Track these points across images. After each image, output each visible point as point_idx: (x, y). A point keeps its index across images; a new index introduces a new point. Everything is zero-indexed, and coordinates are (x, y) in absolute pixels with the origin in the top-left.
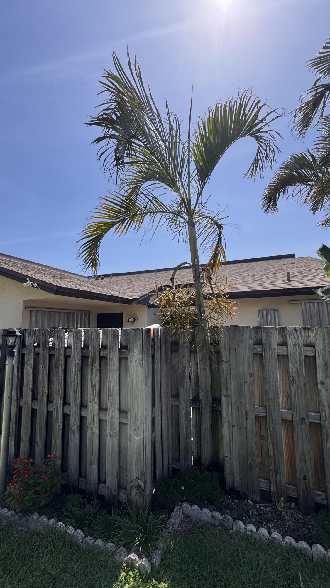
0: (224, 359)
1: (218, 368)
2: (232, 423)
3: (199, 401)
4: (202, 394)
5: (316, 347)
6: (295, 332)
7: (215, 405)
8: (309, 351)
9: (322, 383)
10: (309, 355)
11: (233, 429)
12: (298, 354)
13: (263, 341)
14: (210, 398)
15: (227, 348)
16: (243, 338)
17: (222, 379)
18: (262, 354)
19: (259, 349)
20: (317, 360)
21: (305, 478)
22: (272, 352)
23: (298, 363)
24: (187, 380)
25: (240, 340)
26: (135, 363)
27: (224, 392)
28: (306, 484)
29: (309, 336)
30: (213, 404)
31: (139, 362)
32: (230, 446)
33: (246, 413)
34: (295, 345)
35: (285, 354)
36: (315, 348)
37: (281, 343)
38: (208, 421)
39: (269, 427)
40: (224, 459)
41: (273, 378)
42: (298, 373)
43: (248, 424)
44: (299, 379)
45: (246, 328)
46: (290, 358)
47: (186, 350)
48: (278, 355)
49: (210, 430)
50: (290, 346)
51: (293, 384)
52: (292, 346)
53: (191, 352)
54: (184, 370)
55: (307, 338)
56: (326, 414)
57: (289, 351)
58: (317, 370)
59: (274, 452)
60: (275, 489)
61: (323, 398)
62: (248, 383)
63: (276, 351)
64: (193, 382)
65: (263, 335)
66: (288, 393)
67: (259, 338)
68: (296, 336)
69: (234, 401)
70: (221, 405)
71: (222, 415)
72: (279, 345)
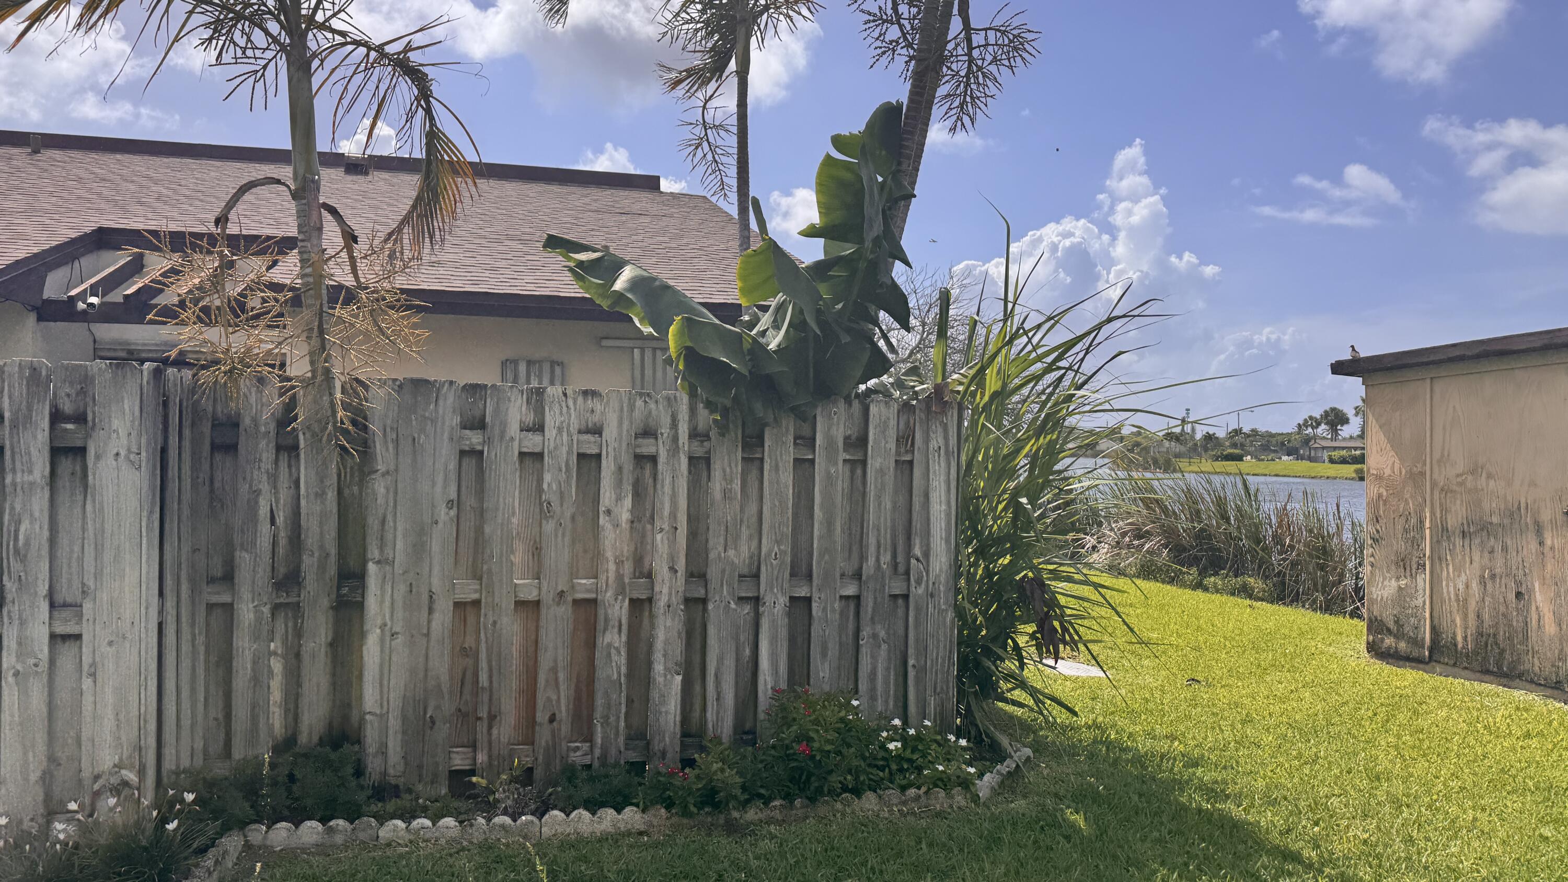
0: (381, 467)
1: (361, 493)
2: (391, 628)
3: (299, 584)
4: (309, 563)
5: (604, 435)
6: (564, 398)
7: (345, 591)
8: (589, 442)
9: (609, 512)
10: (589, 452)
11: (393, 643)
12: (565, 449)
13: (487, 420)
14: (332, 570)
15: (392, 436)
16: (436, 411)
17: (370, 520)
18: (482, 452)
19: (474, 439)
20: (604, 462)
21: (552, 719)
22: (507, 447)
23: (564, 469)
24: (265, 529)
25: (427, 414)
26: (114, 463)
27: (374, 552)
28: (553, 731)
29: (593, 411)
30: (339, 588)
31: (127, 457)
32: (381, 685)
33: (431, 597)
34: (560, 430)
35: (537, 450)
36: (601, 436)
37: (531, 425)
38: (323, 632)
39: (484, 623)
40: (362, 721)
41: (504, 509)
42: (561, 493)
43: (434, 624)
44: (562, 505)
45: (447, 385)
46: (546, 458)
47: (263, 444)
48: (521, 454)
49: (327, 656)
50: (550, 432)
51: (546, 518)
52: (554, 432)
53: (279, 448)
54: (257, 502)
55: (588, 414)
56: (608, 578)
57: (546, 444)
58: (602, 485)
59: (490, 677)
60: (486, 758)
61: (607, 542)
62: (440, 525)
63: (516, 444)
64: (282, 534)
65: (488, 404)
66: (535, 541)
67: (478, 413)
68: (565, 409)
69: (401, 572)
70: (363, 587)
71: (365, 612)
72: (525, 429)
